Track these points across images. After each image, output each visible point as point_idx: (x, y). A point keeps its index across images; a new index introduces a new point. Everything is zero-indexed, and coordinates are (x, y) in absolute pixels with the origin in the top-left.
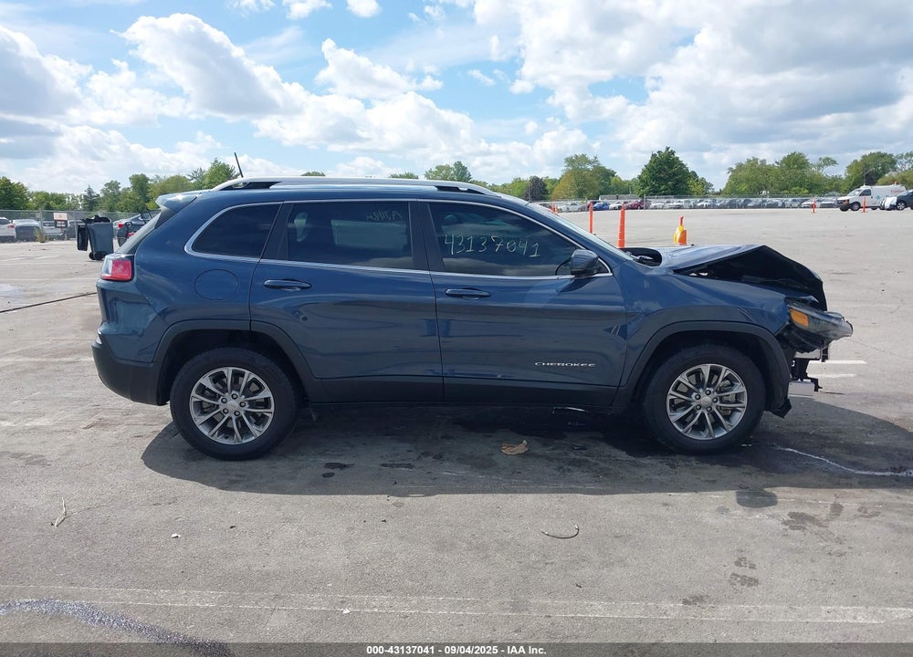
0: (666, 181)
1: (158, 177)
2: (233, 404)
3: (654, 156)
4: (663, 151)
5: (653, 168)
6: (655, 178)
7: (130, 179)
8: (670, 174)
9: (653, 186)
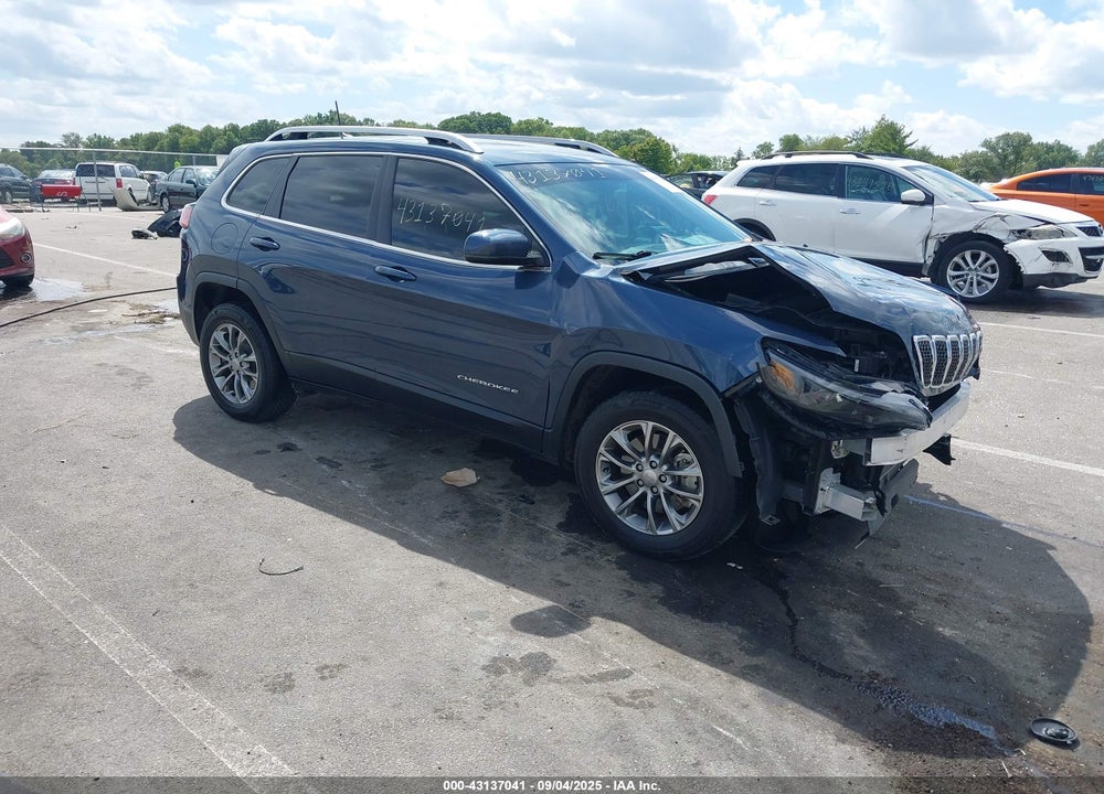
1: (810, 138)
2: (235, 362)
7: (781, 140)
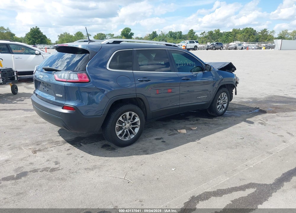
0: (38, 39)
2: (127, 125)
3: (31, 29)
4: (35, 28)
5: (32, 34)
6: (33, 37)
8: (38, 36)
9: (33, 40)
